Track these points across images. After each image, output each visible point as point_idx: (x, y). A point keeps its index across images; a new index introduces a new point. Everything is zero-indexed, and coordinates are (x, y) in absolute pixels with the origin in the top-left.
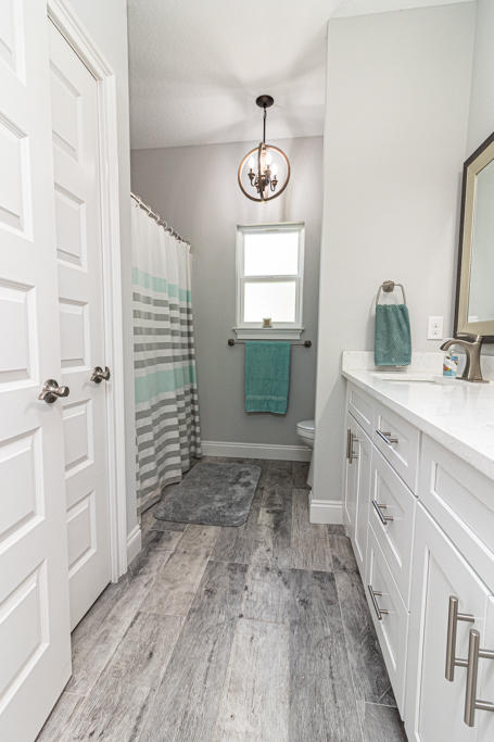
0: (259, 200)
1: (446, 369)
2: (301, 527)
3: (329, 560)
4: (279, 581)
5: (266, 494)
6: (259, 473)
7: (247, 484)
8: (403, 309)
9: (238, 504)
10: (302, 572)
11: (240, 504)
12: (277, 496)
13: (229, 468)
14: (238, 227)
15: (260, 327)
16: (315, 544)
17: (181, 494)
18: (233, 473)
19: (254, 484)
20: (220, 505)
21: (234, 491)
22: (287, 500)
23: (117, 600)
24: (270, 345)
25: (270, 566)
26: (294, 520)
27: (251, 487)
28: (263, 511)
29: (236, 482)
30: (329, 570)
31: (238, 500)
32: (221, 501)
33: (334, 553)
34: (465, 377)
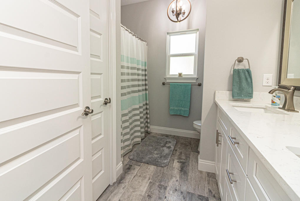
0: (177, 22)
1: (273, 102)
2: (194, 172)
3: (206, 190)
4: (181, 197)
5: (178, 153)
6: (175, 142)
7: (169, 147)
8: (248, 71)
9: (165, 157)
10: (192, 194)
11: (166, 157)
12: (183, 154)
13: (162, 139)
14: (168, 33)
15: (177, 77)
16: (200, 181)
17: (140, 149)
18: (163, 141)
19: (173, 147)
20: (156, 156)
21: (163, 150)
22: (188, 157)
23: (112, 193)
24: (181, 85)
25: (177, 189)
26: (190, 168)
27: (171, 149)
28: (176, 161)
29: (164, 146)
30: (206, 196)
31: (165, 154)
32: (157, 154)
33: (210, 188)
34: (284, 108)
